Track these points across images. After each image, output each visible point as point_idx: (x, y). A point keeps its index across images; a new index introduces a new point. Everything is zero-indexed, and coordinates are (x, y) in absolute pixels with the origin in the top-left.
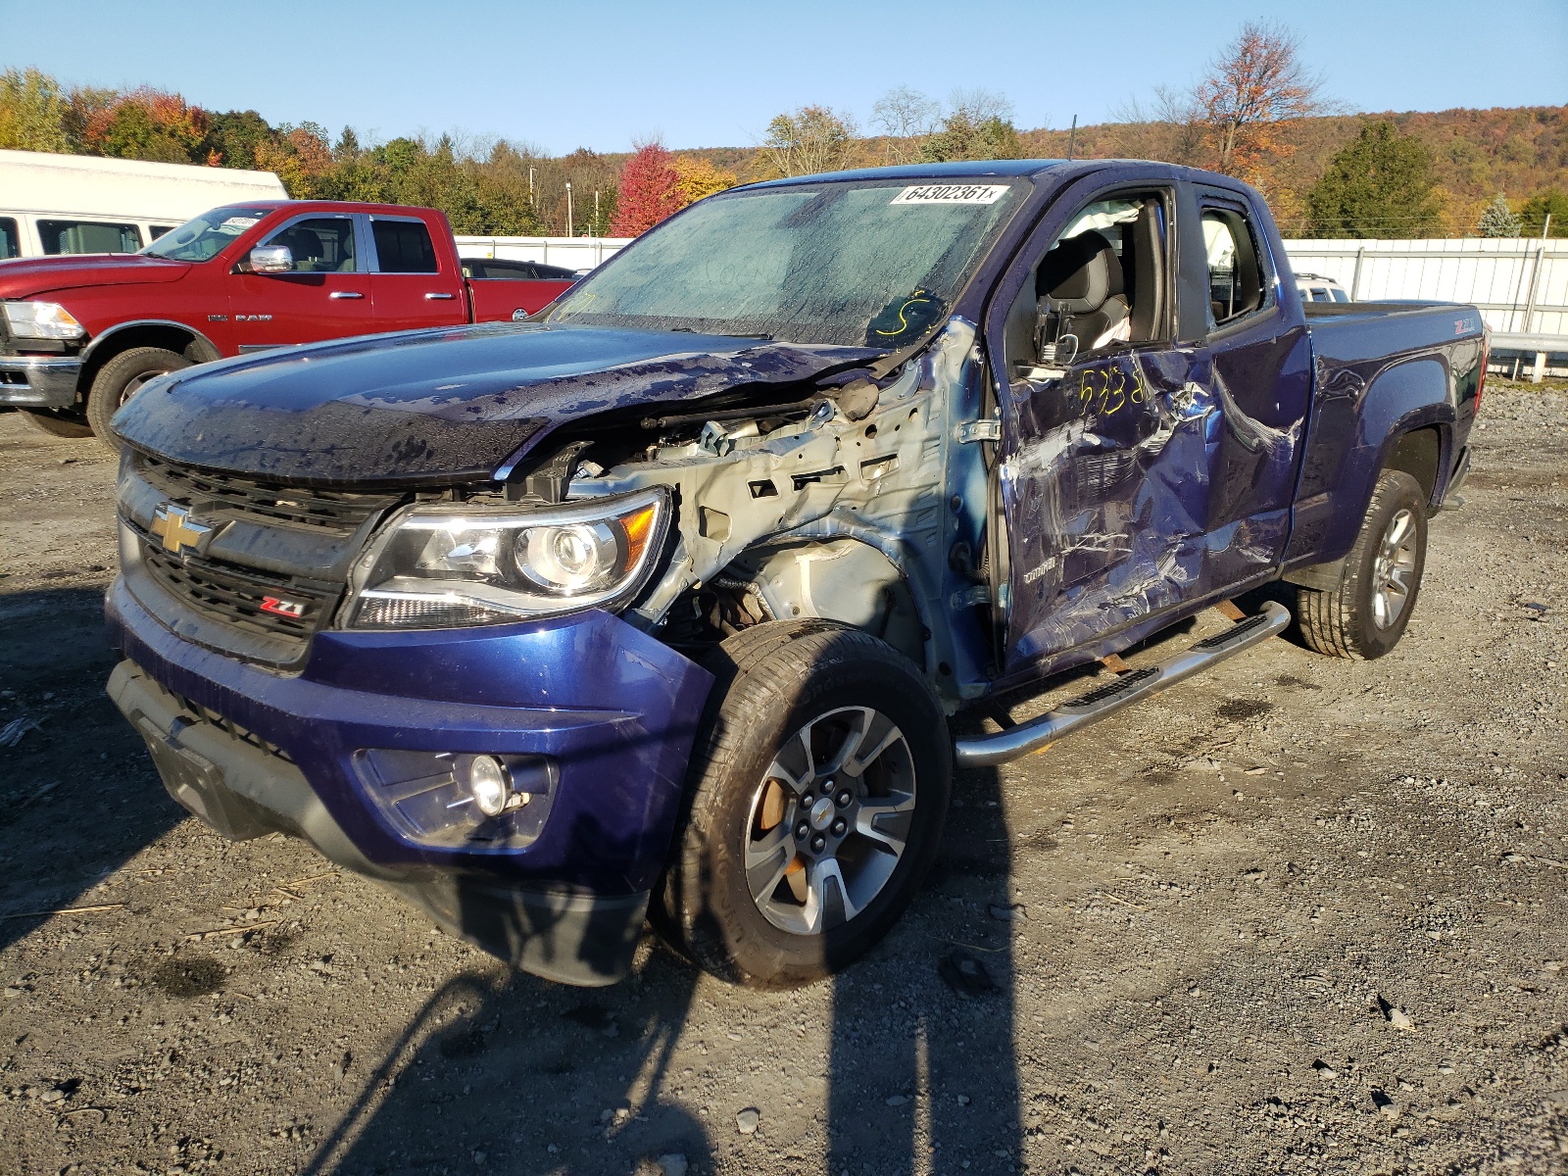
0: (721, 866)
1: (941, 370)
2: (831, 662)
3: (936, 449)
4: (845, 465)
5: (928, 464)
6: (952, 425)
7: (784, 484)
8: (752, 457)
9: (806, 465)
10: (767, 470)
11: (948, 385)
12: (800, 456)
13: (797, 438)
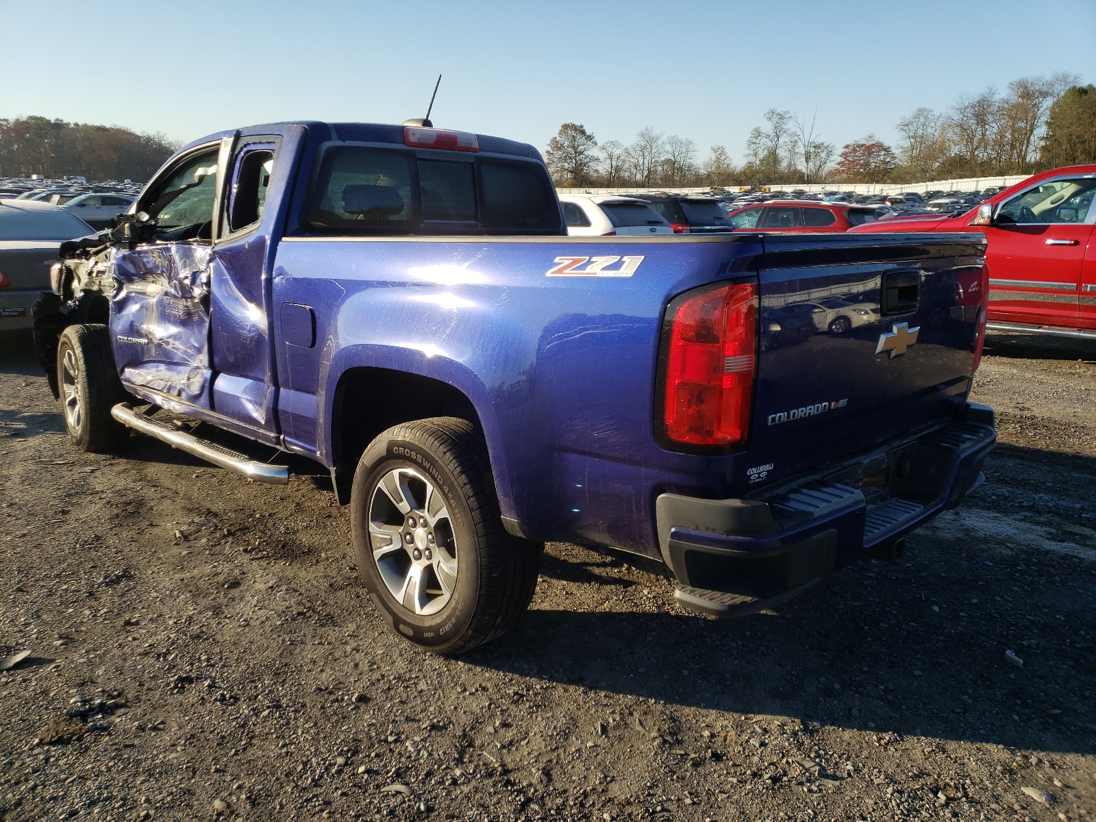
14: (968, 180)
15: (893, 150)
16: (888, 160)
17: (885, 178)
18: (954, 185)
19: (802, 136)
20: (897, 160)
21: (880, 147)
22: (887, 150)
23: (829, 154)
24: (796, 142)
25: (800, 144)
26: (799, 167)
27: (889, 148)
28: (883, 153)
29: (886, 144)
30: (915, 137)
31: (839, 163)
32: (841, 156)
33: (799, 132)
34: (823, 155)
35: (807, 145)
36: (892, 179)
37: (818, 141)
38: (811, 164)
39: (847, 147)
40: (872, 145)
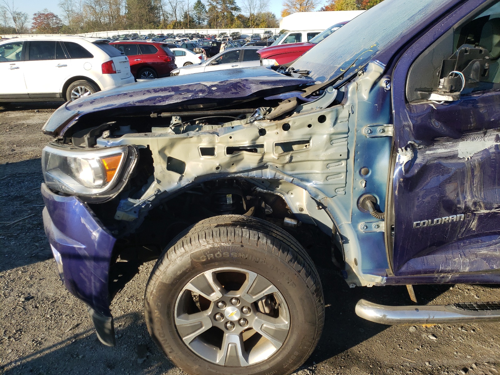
0: (156, 319)
1: (353, 93)
2: (222, 244)
3: (345, 139)
4: (265, 144)
5: (336, 148)
6: (361, 126)
7: (221, 150)
8: (202, 136)
9: (234, 142)
10: (212, 142)
11: (356, 101)
12: (231, 137)
13: (233, 128)
14: (103, 32)
15: (59, 17)
16: (58, 22)
17: (59, 31)
18: (98, 35)
19: (8, 8)
20: (62, 22)
21: (53, 15)
22: (56, 17)
23: (26, 18)
24: (5, 11)
25: (8, 12)
26: (11, 25)
27: (57, 16)
28: (54, 18)
29: (55, 14)
30: (69, 11)
31: (33, 23)
32: (33, 19)
33: (6, 6)
34: (23, 18)
35: (12, 13)
36: (63, 32)
37: (18, 11)
38: (18, 23)
39: (35, 14)
40: (48, 14)
